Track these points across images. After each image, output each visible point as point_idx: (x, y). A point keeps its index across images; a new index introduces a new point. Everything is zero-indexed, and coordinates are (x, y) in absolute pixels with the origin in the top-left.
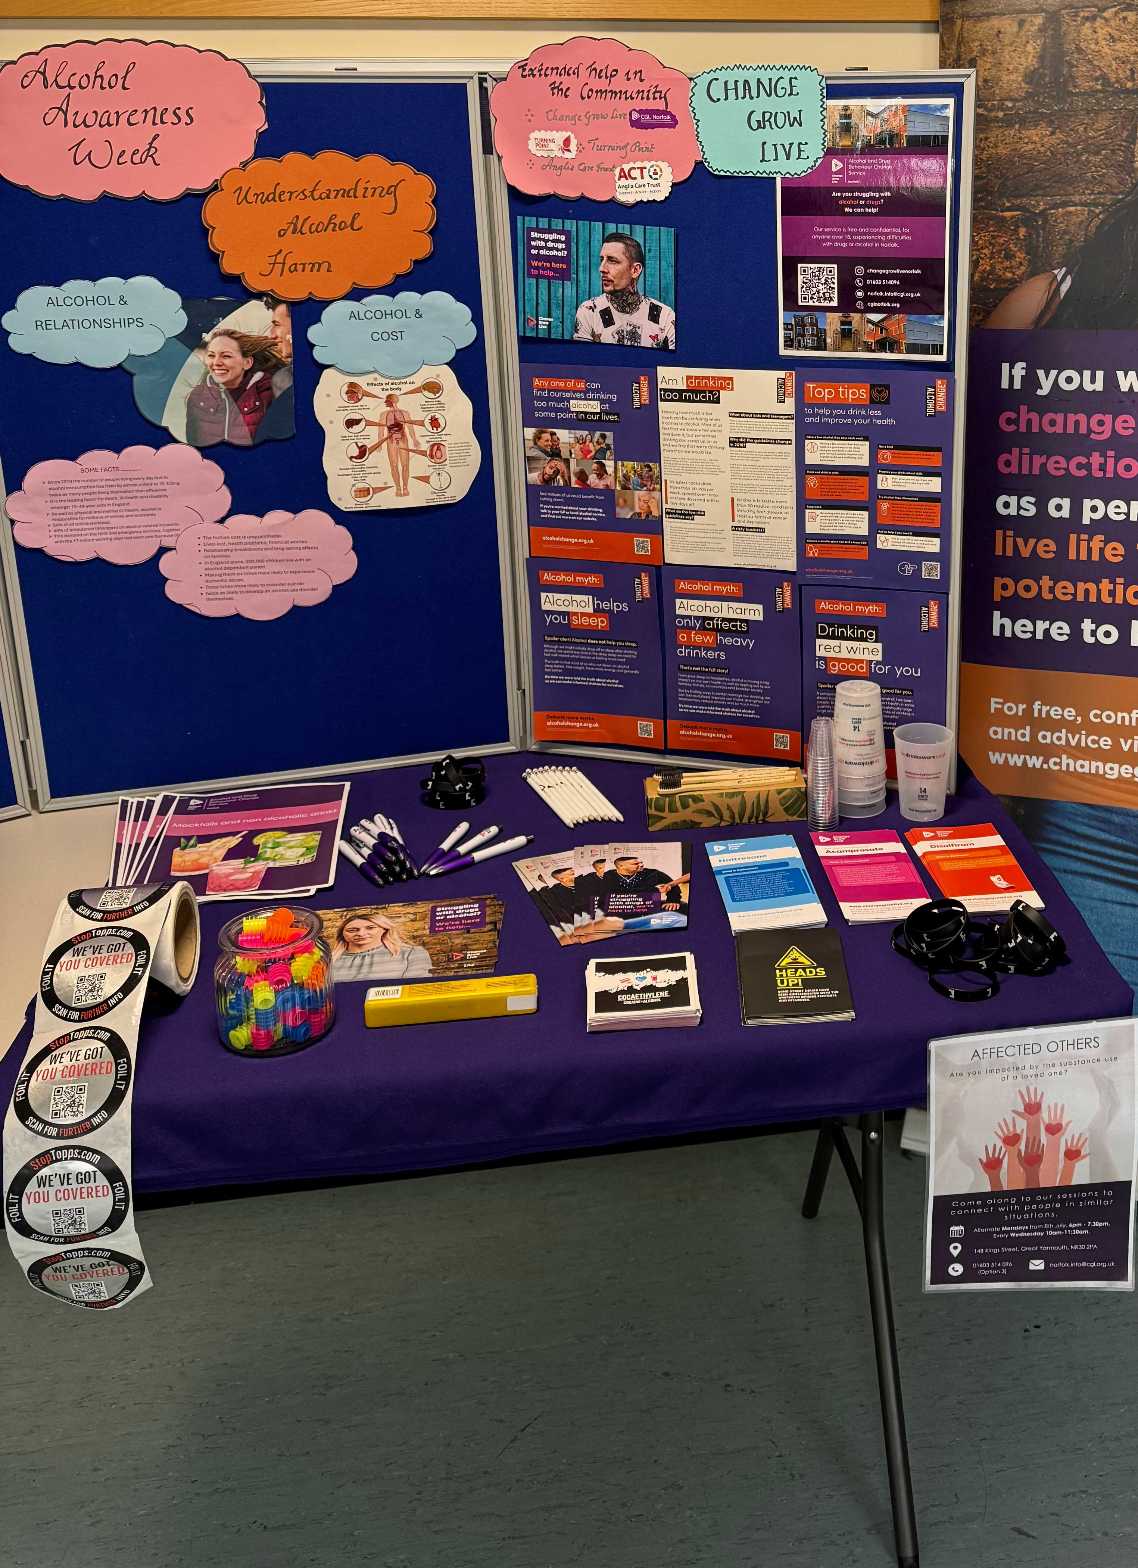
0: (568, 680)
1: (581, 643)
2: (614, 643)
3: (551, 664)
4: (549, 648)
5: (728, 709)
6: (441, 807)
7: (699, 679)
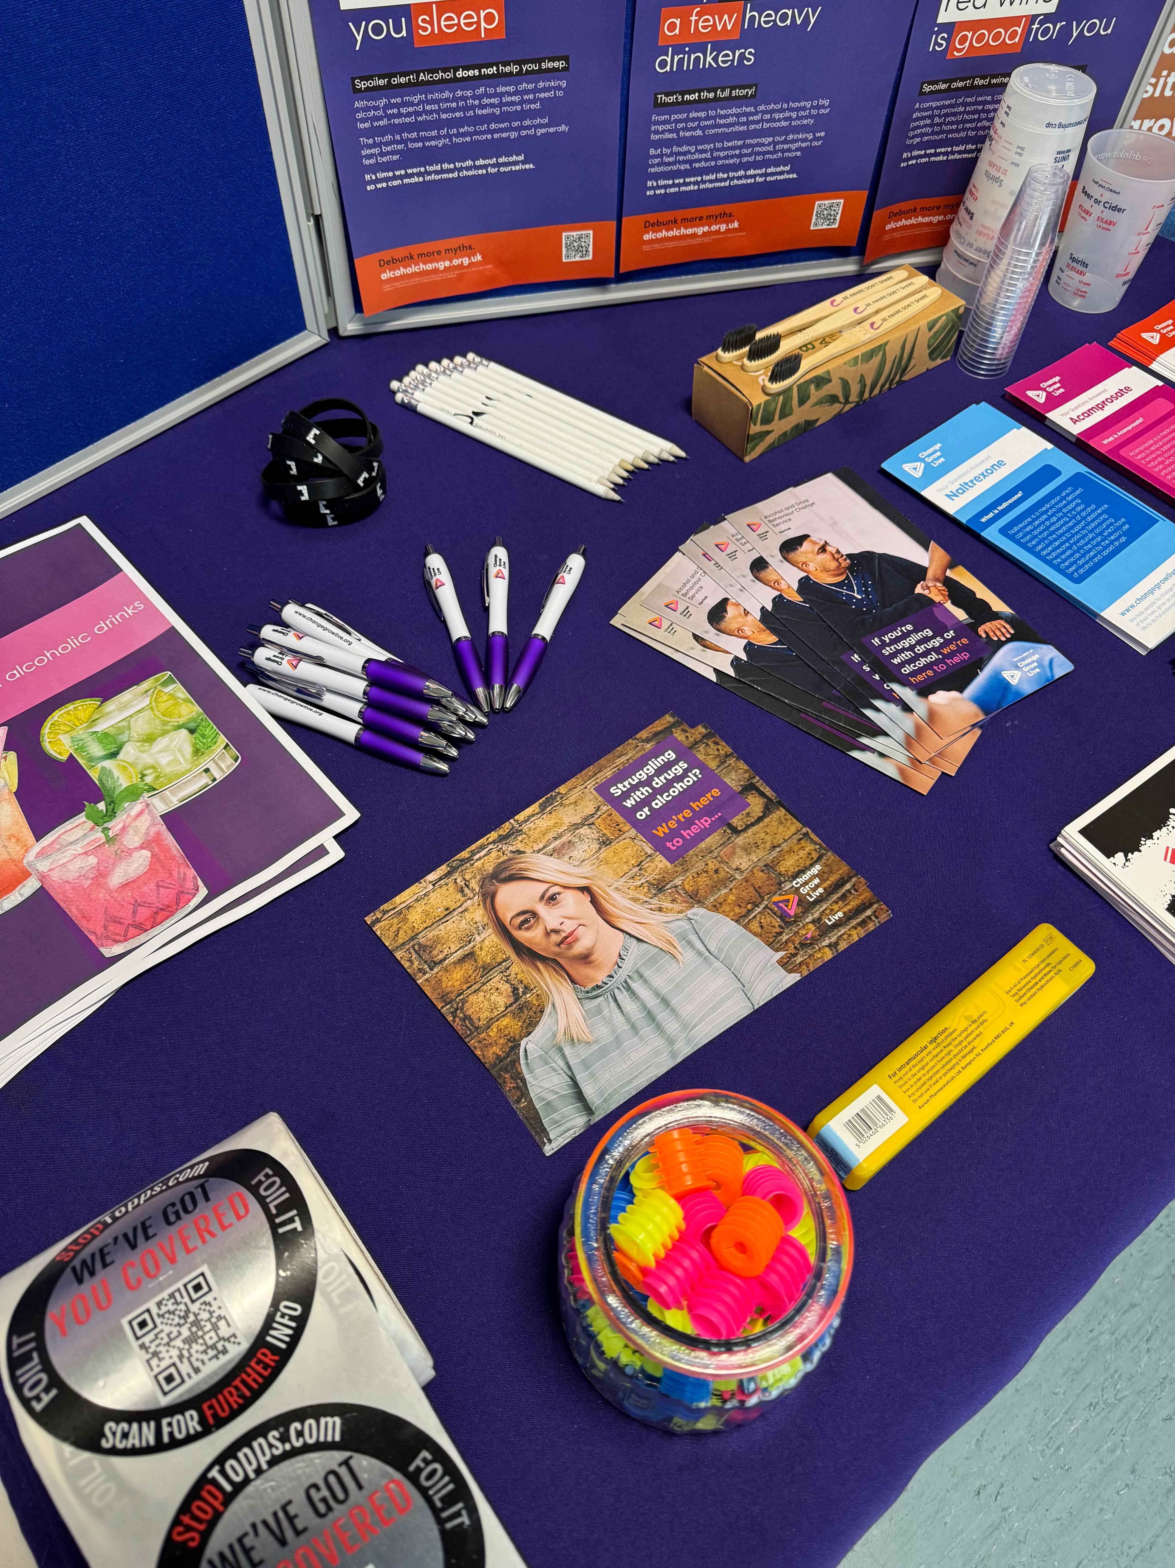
0: (414, 176)
1: (443, 81)
2: (515, 69)
3: (375, 145)
4: (367, 109)
5: (741, 173)
6: (331, 522)
7: (694, 120)
